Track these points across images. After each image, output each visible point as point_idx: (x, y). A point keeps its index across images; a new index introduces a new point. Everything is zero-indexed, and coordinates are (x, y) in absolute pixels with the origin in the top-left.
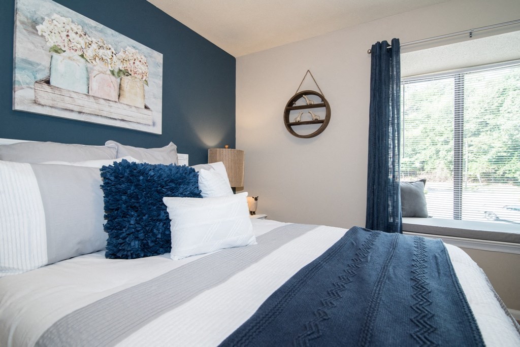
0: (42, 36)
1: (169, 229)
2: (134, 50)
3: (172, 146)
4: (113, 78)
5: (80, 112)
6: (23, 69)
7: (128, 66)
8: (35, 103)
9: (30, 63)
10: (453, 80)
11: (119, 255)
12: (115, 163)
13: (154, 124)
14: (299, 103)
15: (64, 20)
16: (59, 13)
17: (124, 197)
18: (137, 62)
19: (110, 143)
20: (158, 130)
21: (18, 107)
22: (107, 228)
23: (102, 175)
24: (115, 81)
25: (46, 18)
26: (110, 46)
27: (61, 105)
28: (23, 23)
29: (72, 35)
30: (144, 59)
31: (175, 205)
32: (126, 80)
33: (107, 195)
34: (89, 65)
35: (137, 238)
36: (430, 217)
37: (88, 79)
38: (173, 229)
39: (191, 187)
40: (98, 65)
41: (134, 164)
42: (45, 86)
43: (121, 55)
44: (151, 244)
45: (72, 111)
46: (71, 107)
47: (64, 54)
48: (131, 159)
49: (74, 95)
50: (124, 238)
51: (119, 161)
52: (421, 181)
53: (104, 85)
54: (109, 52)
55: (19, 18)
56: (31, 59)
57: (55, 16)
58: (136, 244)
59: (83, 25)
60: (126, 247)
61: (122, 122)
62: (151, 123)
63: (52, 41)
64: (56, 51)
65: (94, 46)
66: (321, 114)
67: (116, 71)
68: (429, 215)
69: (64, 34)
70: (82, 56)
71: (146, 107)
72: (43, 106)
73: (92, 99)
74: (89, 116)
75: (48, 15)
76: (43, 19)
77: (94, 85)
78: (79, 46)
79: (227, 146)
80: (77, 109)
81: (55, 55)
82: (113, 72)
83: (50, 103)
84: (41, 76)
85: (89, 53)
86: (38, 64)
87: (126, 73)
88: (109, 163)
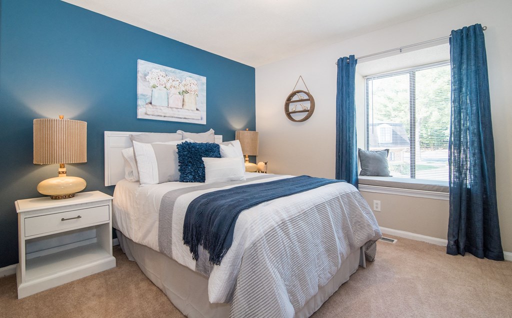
0: (148, 81)
1: (205, 172)
2: (190, 79)
3: (212, 131)
4: (180, 96)
5: (165, 116)
6: (141, 99)
7: (187, 88)
8: (146, 114)
9: (144, 95)
10: (408, 75)
11: (185, 181)
12: (182, 143)
13: (202, 119)
14: (295, 98)
15: (157, 71)
16: (155, 68)
17: (186, 158)
18: (192, 85)
19: (179, 132)
20: (204, 122)
21: (139, 117)
22: (180, 170)
23: (177, 148)
24: (181, 97)
25: (150, 72)
26: (178, 79)
27: (156, 114)
28: (141, 77)
29: (161, 77)
30: (196, 82)
31: (206, 160)
32: (186, 96)
33: (180, 156)
34: (169, 91)
35: (191, 175)
36: (391, 176)
37: (168, 98)
38: (206, 171)
39: (216, 154)
40: (173, 90)
41: (190, 143)
42: (150, 105)
43: (184, 82)
44: (197, 178)
45: (161, 116)
46: (160, 114)
47: (157, 88)
48: (189, 140)
49: (162, 108)
50: (186, 175)
51: (184, 141)
52: (385, 150)
53: (176, 101)
54: (178, 82)
55: (139, 75)
56: (144, 94)
57: (154, 70)
58: (191, 177)
59: (165, 71)
60: (187, 178)
61: (185, 119)
62: (200, 118)
63: (152, 83)
64: (154, 87)
65: (171, 81)
66: (307, 105)
67: (181, 92)
68: (390, 175)
69: (157, 78)
70: (165, 87)
71: (197, 110)
72: (149, 115)
73: (170, 109)
74: (169, 118)
75: (150, 70)
76: (148, 73)
77: (171, 101)
78: (164, 82)
79: (247, 129)
80: (163, 115)
81: (153, 89)
82: (179, 93)
83: (151, 113)
84: (148, 101)
85: (168, 85)
86: (147, 95)
87: (187, 92)
88: (180, 142)
